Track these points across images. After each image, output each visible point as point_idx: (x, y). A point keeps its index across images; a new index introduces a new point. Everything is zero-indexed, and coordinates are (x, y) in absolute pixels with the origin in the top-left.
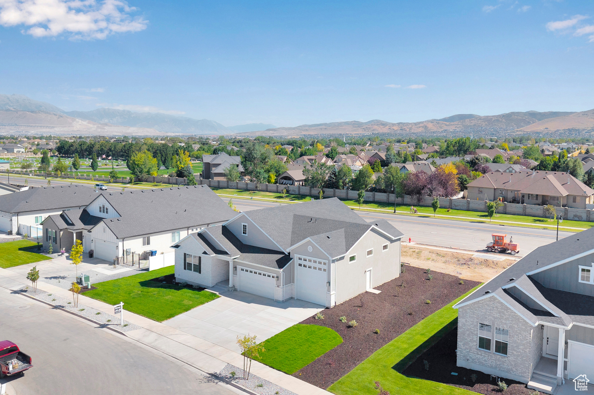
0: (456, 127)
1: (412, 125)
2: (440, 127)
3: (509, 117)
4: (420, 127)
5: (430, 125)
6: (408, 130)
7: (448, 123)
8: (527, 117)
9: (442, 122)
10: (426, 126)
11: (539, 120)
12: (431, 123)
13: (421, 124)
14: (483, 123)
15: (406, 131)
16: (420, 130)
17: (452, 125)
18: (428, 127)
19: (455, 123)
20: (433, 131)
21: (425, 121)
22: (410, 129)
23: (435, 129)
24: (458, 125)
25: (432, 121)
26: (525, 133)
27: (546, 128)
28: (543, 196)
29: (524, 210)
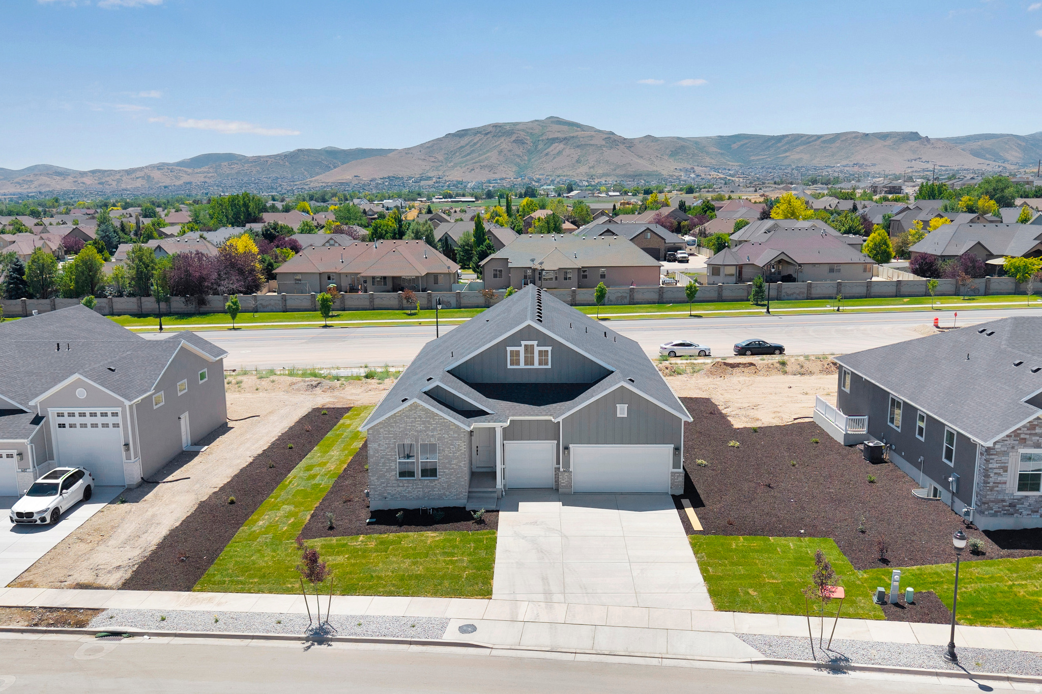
0: (205, 177)
1: (120, 174)
2: (176, 177)
3: (296, 158)
4: (137, 178)
5: (156, 175)
6: (114, 183)
7: (190, 171)
8: (323, 158)
9: (179, 168)
10: (149, 177)
11: (343, 163)
12: (159, 169)
13: (138, 173)
14: (253, 168)
15: (111, 186)
16: (139, 183)
17: (197, 173)
18: (153, 178)
19: (203, 169)
20: (164, 184)
21: (146, 167)
22: (119, 181)
23: (167, 182)
24: (208, 173)
25: (160, 167)
26: (324, 184)
27: (355, 176)
28: (394, 278)
29: (370, 302)
